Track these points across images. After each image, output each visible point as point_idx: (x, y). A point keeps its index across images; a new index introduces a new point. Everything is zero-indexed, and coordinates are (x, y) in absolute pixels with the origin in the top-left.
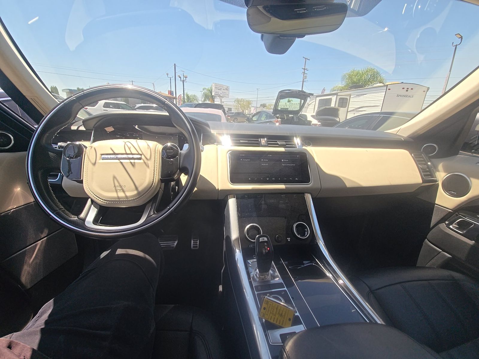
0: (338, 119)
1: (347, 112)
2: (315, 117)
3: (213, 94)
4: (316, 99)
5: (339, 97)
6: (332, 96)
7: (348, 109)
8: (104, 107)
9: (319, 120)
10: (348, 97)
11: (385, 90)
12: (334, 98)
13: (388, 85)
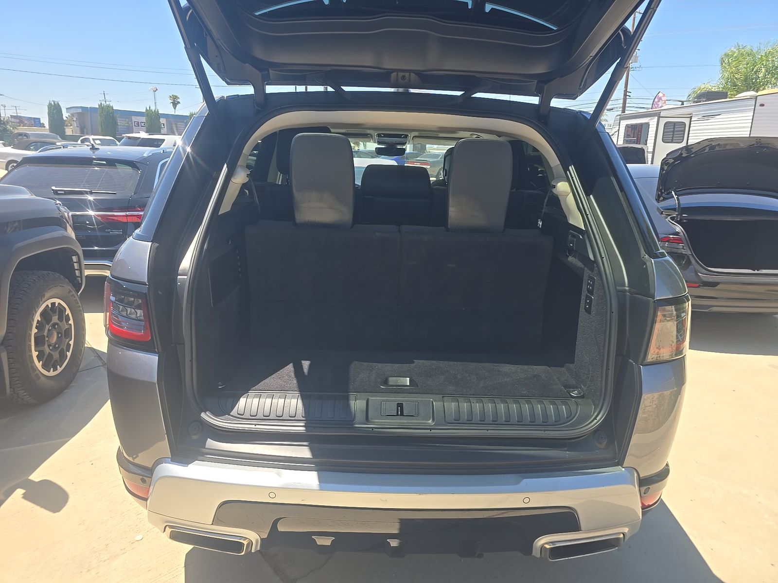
4: (620, 123)
6: (649, 118)
10: (687, 121)
11: (753, 108)
12: (653, 123)
13: (757, 96)
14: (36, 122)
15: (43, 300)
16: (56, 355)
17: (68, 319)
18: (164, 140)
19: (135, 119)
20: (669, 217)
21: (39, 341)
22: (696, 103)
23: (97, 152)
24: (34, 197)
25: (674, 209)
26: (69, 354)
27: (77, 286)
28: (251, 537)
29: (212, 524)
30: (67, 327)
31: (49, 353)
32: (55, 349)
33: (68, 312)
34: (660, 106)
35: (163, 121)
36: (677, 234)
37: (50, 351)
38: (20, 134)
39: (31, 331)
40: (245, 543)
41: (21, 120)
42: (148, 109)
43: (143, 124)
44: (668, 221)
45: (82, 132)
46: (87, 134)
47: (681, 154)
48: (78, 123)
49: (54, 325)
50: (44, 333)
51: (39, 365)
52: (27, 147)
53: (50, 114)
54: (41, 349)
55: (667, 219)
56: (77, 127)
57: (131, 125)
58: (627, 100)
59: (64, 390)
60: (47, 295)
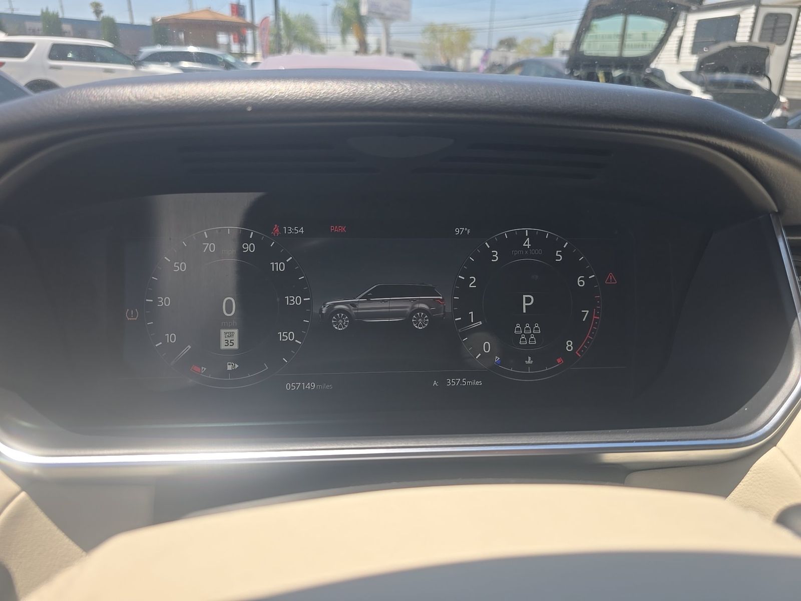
0: (763, 83)
1: (789, 57)
2: (694, 76)
3: (364, 10)
4: (686, 19)
5: (763, 12)
6: (740, 8)
7: (790, 49)
8: (51, 57)
9: (706, 86)
10: (793, 12)
12: (747, 15)
19: (29, 25)
35: (67, 27)
42: (44, 10)
43: (40, 33)
57: (24, 33)
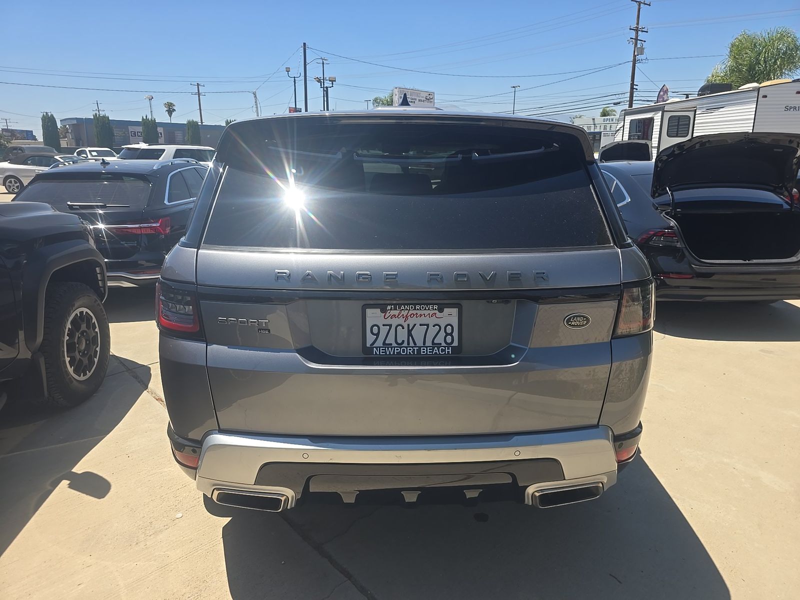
5: (667, 116)
6: (654, 113)
10: (691, 115)
11: (756, 99)
12: (657, 117)
13: (759, 88)
14: (29, 135)
15: (74, 309)
16: (86, 361)
17: (94, 327)
18: (164, 150)
19: (131, 129)
20: (664, 213)
21: (71, 347)
22: (701, 95)
23: (107, 167)
24: (58, 213)
25: (669, 205)
26: (96, 360)
27: (101, 296)
28: (288, 494)
29: (255, 484)
30: (94, 334)
31: (80, 359)
32: (84, 355)
33: (94, 320)
34: (665, 99)
35: (160, 130)
36: (671, 228)
37: (80, 357)
38: (15, 148)
39: (64, 338)
40: (283, 499)
41: (13, 134)
42: (145, 118)
43: (139, 134)
44: (662, 216)
45: (78, 145)
46: (83, 146)
47: (674, 151)
48: (73, 134)
49: (82, 333)
50: (74, 340)
51: (71, 370)
52: (24, 162)
53: (45, 127)
54: (72, 355)
55: (662, 215)
56: (72, 139)
57: (128, 135)
58: (635, 93)
59: (94, 394)
60: (77, 305)
